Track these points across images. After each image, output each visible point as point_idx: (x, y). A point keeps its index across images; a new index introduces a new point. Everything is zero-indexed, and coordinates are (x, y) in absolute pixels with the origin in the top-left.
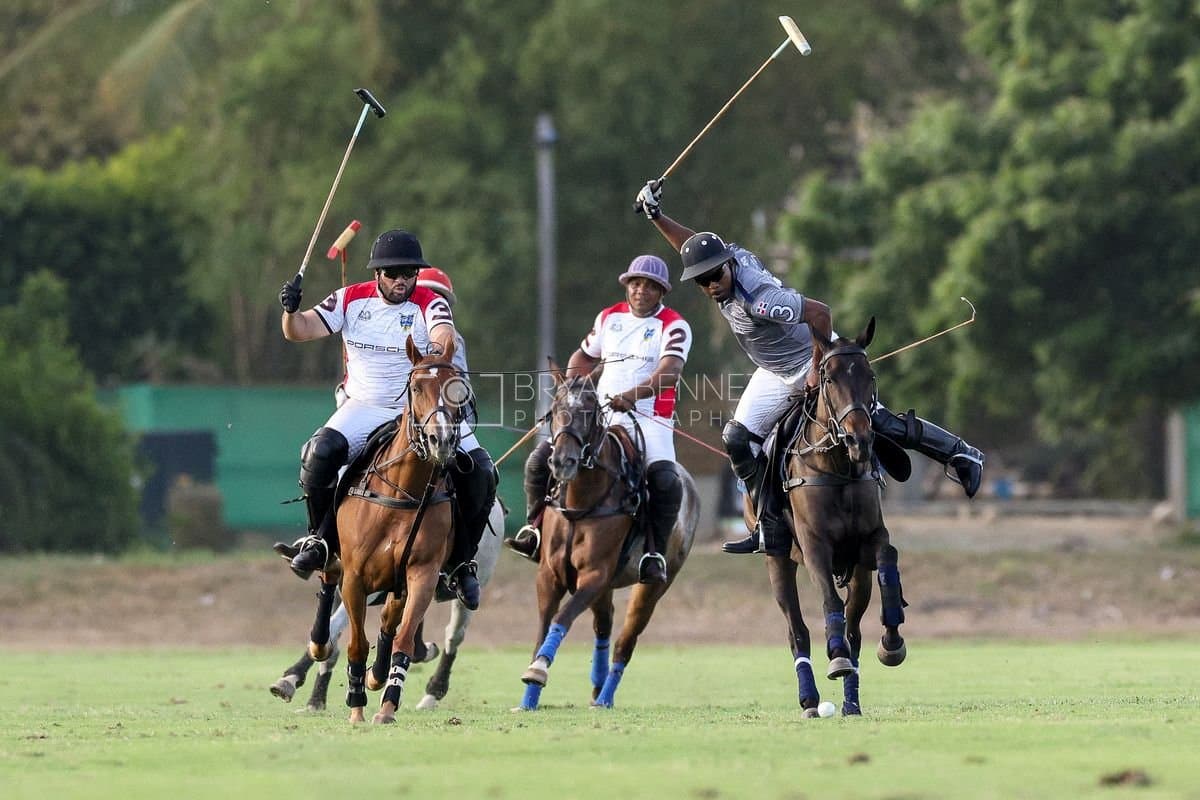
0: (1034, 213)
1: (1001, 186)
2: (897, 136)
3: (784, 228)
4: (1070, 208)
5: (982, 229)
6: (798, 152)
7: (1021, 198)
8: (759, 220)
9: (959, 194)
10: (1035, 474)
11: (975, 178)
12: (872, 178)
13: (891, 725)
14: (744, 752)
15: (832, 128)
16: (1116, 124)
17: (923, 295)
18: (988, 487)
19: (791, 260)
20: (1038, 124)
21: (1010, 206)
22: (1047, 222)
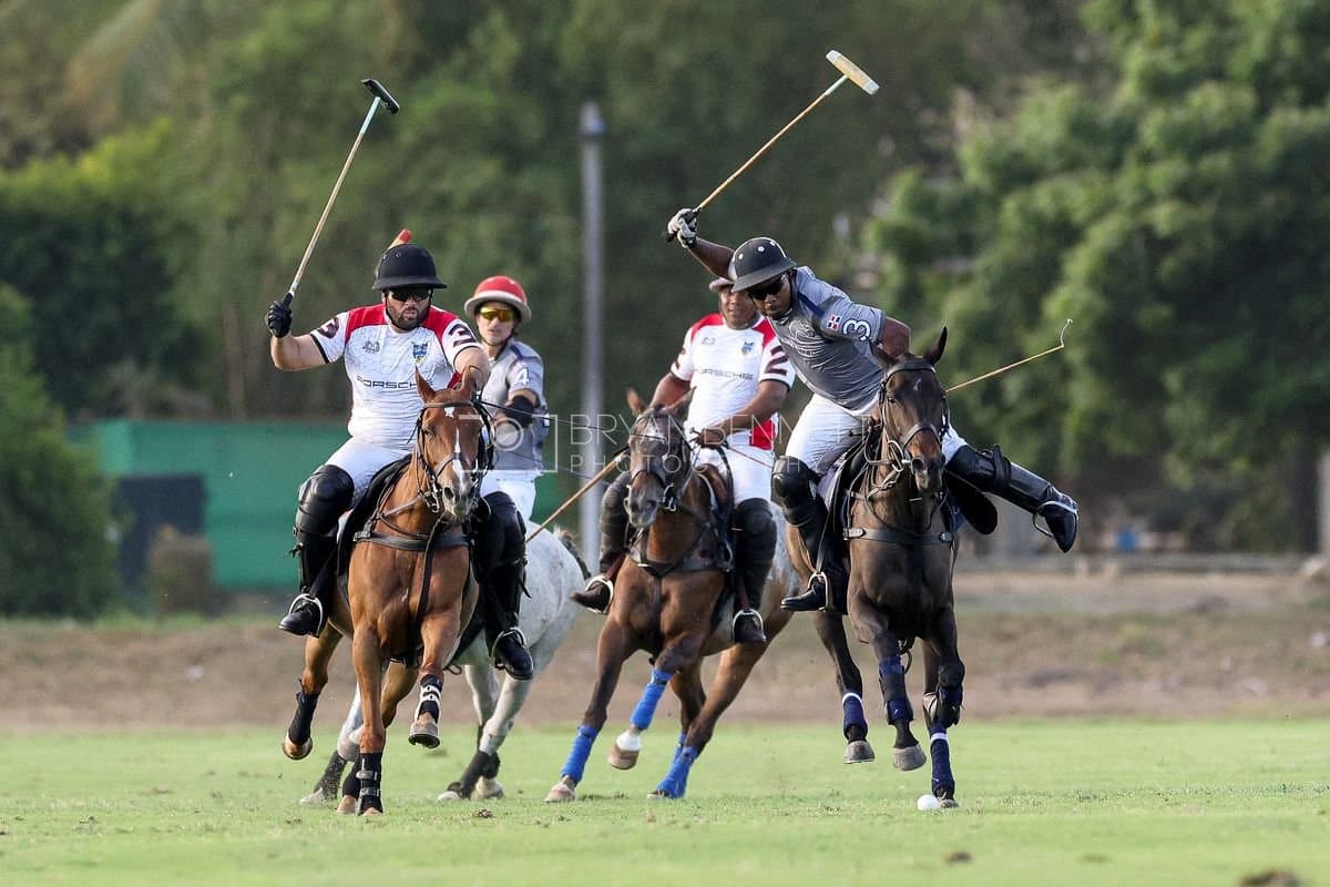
0: (1163, 217)
1: (1126, 184)
2: (1003, 127)
3: (870, 235)
4: (1206, 212)
5: (1102, 236)
6: (887, 147)
7: (1149, 199)
8: (842, 226)
9: (1077, 194)
10: (1165, 524)
11: (1095, 177)
12: (974, 176)
13: (997, 817)
14: (822, 849)
15: (928, 118)
16: (1260, 114)
17: (1033, 314)
18: (1111, 539)
19: (879, 273)
20: (1169, 113)
21: (1136, 209)
22: (1179, 228)
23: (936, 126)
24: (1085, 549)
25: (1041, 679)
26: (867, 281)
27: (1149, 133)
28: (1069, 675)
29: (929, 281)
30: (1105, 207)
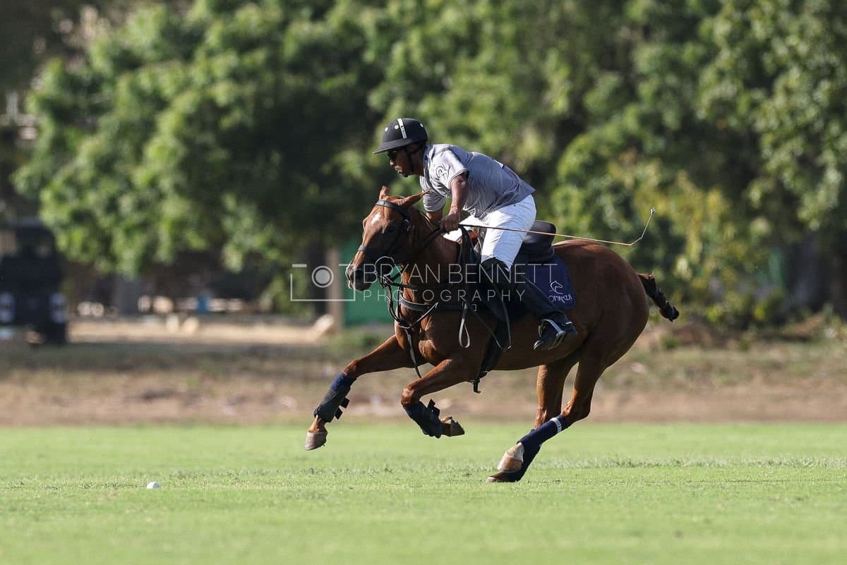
0: (222, 93)
1: (197, 73)
2: (118, 34)
3: (32, 105)
4: (249, 89)
5: (184, 103)
7: (213, 80)
9: (165, 78)
10: (226, 293)
11: (176, 65)
13: (126, 489)
14: (13, 510)
15: (66, 26)
16: (284, 25)
17: (139, 155)
18: (191, 304)
19: (38, 128)
20: (225, 24)
21: (204, 87)
22: (232, 100)
23: (73, 32)
24: (176, 311)
25: (149, 397)
26: (29, 134)
27: (213, 37)
28: (167, 394)
29: (71, 133)
30: (185, 86)
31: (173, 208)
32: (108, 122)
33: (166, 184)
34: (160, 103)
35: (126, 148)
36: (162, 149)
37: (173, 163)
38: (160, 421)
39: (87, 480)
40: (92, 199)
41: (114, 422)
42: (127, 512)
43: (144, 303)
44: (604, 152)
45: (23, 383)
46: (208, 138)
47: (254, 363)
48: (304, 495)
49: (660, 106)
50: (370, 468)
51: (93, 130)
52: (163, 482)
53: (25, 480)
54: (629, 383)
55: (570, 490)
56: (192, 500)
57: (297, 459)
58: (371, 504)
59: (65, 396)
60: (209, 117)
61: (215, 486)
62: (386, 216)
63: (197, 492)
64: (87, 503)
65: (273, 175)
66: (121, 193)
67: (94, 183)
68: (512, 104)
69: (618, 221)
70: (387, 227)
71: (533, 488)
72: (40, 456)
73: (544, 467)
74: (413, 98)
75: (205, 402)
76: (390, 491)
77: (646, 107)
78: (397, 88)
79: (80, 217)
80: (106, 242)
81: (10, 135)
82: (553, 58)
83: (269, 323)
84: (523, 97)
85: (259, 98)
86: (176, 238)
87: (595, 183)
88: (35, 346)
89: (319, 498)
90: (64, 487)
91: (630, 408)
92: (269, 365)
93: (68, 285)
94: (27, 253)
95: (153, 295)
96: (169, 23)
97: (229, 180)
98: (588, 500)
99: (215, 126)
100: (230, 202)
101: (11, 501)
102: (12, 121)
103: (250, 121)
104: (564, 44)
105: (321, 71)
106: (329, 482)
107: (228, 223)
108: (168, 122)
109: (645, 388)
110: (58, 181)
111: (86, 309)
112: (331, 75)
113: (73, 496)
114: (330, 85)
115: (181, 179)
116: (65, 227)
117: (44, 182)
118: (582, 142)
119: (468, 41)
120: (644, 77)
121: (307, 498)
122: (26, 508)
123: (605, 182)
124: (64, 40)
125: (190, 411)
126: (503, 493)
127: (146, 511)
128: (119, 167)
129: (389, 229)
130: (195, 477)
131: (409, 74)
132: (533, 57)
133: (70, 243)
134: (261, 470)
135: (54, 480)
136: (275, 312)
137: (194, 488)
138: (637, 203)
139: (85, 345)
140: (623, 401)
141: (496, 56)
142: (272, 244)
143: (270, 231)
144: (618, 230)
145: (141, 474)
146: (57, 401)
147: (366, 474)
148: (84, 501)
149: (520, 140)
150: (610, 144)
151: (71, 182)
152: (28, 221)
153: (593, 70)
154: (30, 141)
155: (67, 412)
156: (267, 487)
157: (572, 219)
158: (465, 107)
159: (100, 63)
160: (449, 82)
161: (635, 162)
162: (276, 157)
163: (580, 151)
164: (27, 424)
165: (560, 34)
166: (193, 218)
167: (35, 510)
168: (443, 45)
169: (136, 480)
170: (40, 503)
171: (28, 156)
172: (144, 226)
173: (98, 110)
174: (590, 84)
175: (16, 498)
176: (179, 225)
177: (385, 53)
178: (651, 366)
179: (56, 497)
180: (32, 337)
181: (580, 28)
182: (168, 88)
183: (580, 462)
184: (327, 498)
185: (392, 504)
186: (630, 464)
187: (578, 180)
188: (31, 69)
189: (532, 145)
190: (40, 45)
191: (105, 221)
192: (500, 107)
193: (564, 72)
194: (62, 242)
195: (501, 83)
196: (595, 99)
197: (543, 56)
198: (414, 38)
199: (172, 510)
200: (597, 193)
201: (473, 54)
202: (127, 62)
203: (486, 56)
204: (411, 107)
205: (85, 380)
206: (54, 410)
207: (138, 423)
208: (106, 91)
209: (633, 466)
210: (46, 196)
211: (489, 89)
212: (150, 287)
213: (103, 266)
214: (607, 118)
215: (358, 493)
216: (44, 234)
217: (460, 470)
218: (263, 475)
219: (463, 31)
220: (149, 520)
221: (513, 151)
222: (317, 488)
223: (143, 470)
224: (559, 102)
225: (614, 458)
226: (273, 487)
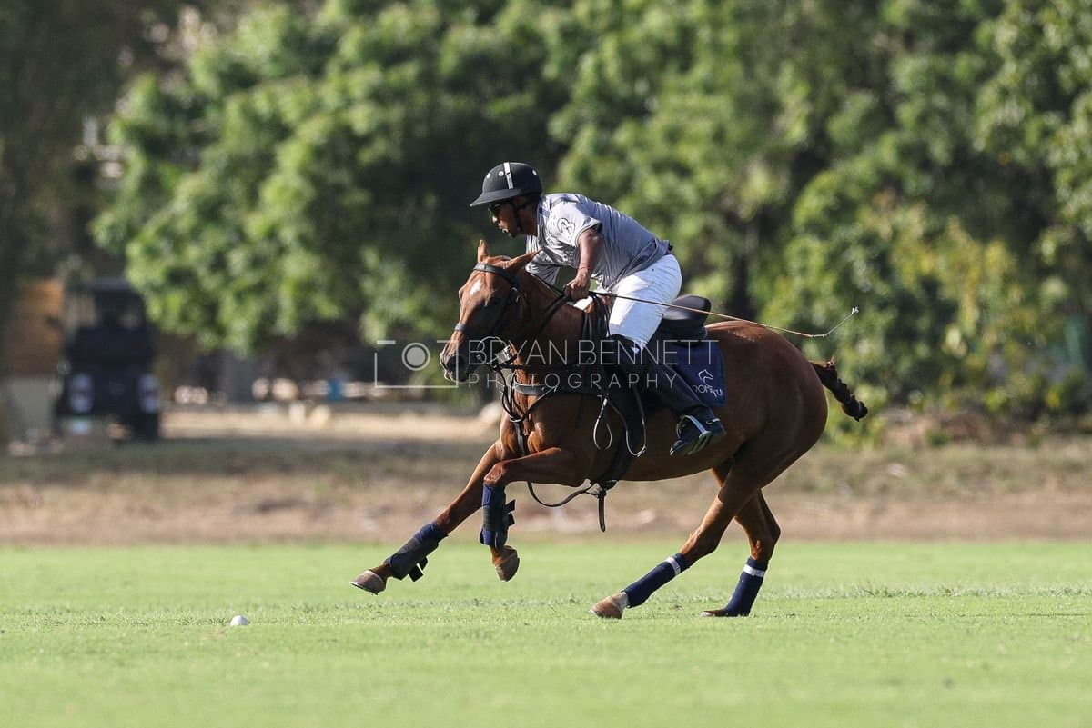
0: (361, 119)
1: (329, 92)
2: (226, 42)
3: (116, 133)
4: (395, 114)
5: (312, 131)
7: (349, 102)
9: (287, 99)
14: (91, 652)
15: (159, 33)
16: (441, 31)
17: (253, 198)
18: (321, 388)
19: (123, 163)
20: (365, 30)
21: (337, 111)
22: (374, 127)
23: (168, 41)
24: (301, 398)
25: (266, 508)
26: (112, 170)
27: (349, 47)
28: (288, 504)
29: (166, 170)
30: (312, 109)
31: (297, 265)
32: (214, 156)
33: (288, 234)
34: (281, 131)
35: (237, 189)
36: (284, 189)
37: (297, 209)
38: (281, 539)
39: (186, 615)
40: (194, 254)
41: (220, 540)
42: (239, 655)
43: (260, 388)
44: (854, 193)
45: (104, 489)
46: (343, 176)
47: (401, 464)
48: (465, 633)
49: (926, 134)
50: (551, 598)
51: (195, 166)
52: (284, 616)
53: (106, 615)
54: (884, 489)
55: (809, 626)
56: (320, 640)
57: (457, 587)
58: (552, 643)
59: (158, 506)
60: (345, 149)
61: (351, 621)
62: (488, 284)
63: (327, 630)
64: (186, 644)
65: (426, 223)
66: (231, 246)
67: (195, 234)
68: (735, 132)
69: (872, 281)
70: (491, 299)
71: (761, 624)
72: (126, 584)
73: (775, 597)
74: (607, 124)
75: (339, 514)
76: (577, 628)
77: (907, 136)
78: (587, 112)
79: (178, 277)
80: (211, 309)
81: (88, 173)
82: (787, 73)
83: (421, 413)
84: (749, 123)
85: (408, 125)
86: (302, 305)
87: (842, 233)
88: (119, 442)
89: (485, 637)
90: (157, 624)
91: (885, 522)
92: (421, 467)
93: (162, 364)
94: (109, 324)
95: (272, 377)
96: (292, 30)
97: (371, 230)
98: (832, 640)
99: (351, 161)
100: (371, 258)
101: (87, 642)
102: (92, 156)
103: (397, 155)
104: (802, 55)
105: (488, 89)
106: (498, 616)
107: (368, 285)
108: (291, 156)
109: (905, 496)
110: (149, 232)
111: (184, 394)
112: (501, 94)
113: (168, 634)
114: (499, 108)
115: (308, 228)
116: (158, 290)
117: (132, 232)
118: (825, 180)
119: (679, 51)
120: (904, 97)
121: (470, 637)
122: (107, 651)
123: (854, 232)
124: (158, 52)
125: (319, 527)
126: (722, 630)
127: (262, 654)
128: (228, 213)
129: (493, 300)
130: (326, 610)
131: (602, 93)
132: (761, 70)
133: (165, 311)
134: (411, 601)
135: (144, 614)
136: (428, 400)
137: (324, 625)
138: (896, 259)
139: (183, 441)
140: (877, 513)
141: (715, 71)
142: (425, 312)
143: (422, 295)
144: (871, 293)
145: (256, 607)
146: (147, 512)
147: (545, 607)
148: (182, 641)
149: (744, 178)
150: (860, 184)
151: (166, 232)
152: (110, 283)
153: (840, 89)
154: (114, 180)
155: (161, 527)
156: (418, 623)
157: (811, 280)
158: (674, 136)
159: (204, 81)
160: (654, 104)
161: (894, 206)
162: (431, 201)
163: (822, 192)
164: (108, 542)
165: (796, 42)
166: (323, 278)
167: (119, 653)
168: (646, 55)
169: (249, 614)
170: (124, 643)
171: (111, 199)
172: (260, 289)
173: (201, 140)
174: (835, 105)
175: (94, 638)
176: (306, 287)
177: (571, 66)
178: (913, 467)
179: (146, 637)
180: (116, 431)
181: (822, 34)
182: (291, 112)
183: (821, 591)
184: (495, 637)
185: (579, 644)
186: (886, 593)
187: (819, 229)
188: (115, 88)
189: (759, 184)
190: (126, 58)
191: (210, 283)
192: (719, 136)
193: (801, 91)
194: (154, 309)
195: (721, 104)
196: (841, 126)
197: (775, 70)
198: (609, 47)
199: (296, 652)
200: (845, 246)
201: (685, 67)
202: (239, 78)
203: (701, 71)
204: (604, 136)
205: (184, 486)
206: (144, 524)
207: (253, 541)
208: (212, 115)
209: (890, 596)
210: (134, 250)
211: (704, 113)
212: (268, 366)
213: (207, 339)
214: (857, 149)
215: (536, 630)
216: (131, 299)
217: (667, 602)
218: (414, 607)
219: (671, 38)
220: (266, 665)
221: (735, 192)
222: (482, 624)
223: (259, 601)
224: (794, 129)
225: (864, 584)
226: (426, 623)
